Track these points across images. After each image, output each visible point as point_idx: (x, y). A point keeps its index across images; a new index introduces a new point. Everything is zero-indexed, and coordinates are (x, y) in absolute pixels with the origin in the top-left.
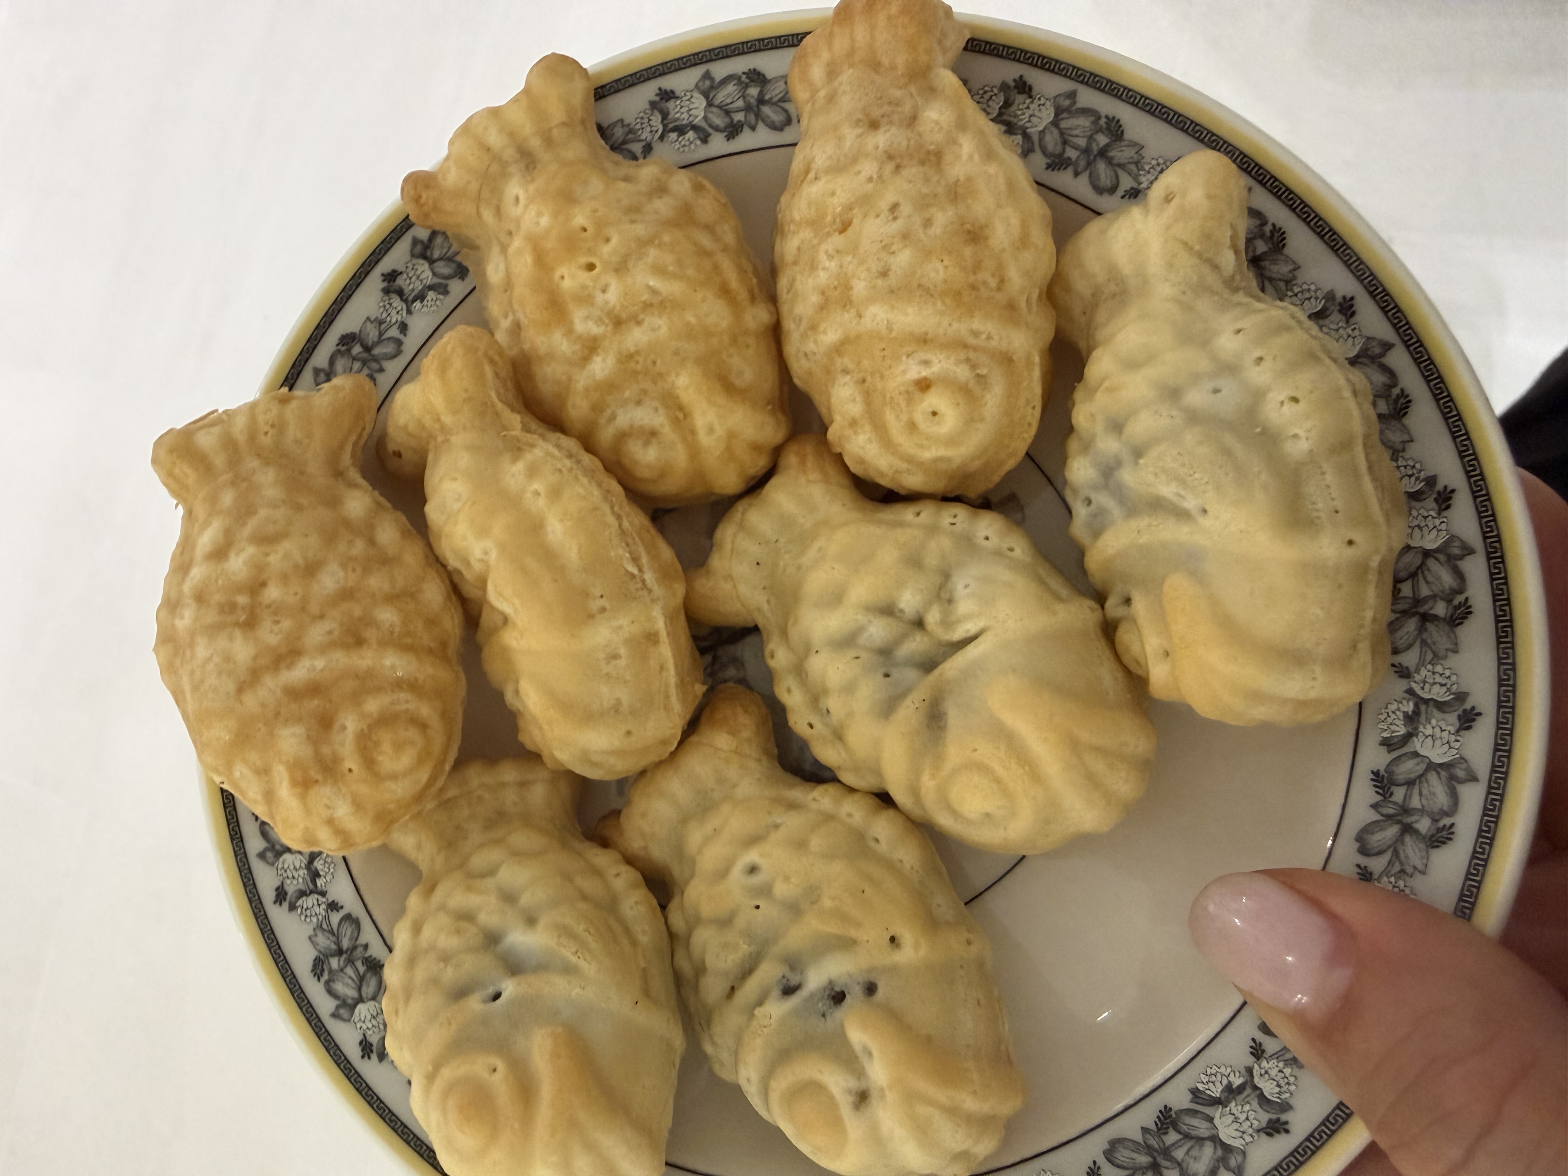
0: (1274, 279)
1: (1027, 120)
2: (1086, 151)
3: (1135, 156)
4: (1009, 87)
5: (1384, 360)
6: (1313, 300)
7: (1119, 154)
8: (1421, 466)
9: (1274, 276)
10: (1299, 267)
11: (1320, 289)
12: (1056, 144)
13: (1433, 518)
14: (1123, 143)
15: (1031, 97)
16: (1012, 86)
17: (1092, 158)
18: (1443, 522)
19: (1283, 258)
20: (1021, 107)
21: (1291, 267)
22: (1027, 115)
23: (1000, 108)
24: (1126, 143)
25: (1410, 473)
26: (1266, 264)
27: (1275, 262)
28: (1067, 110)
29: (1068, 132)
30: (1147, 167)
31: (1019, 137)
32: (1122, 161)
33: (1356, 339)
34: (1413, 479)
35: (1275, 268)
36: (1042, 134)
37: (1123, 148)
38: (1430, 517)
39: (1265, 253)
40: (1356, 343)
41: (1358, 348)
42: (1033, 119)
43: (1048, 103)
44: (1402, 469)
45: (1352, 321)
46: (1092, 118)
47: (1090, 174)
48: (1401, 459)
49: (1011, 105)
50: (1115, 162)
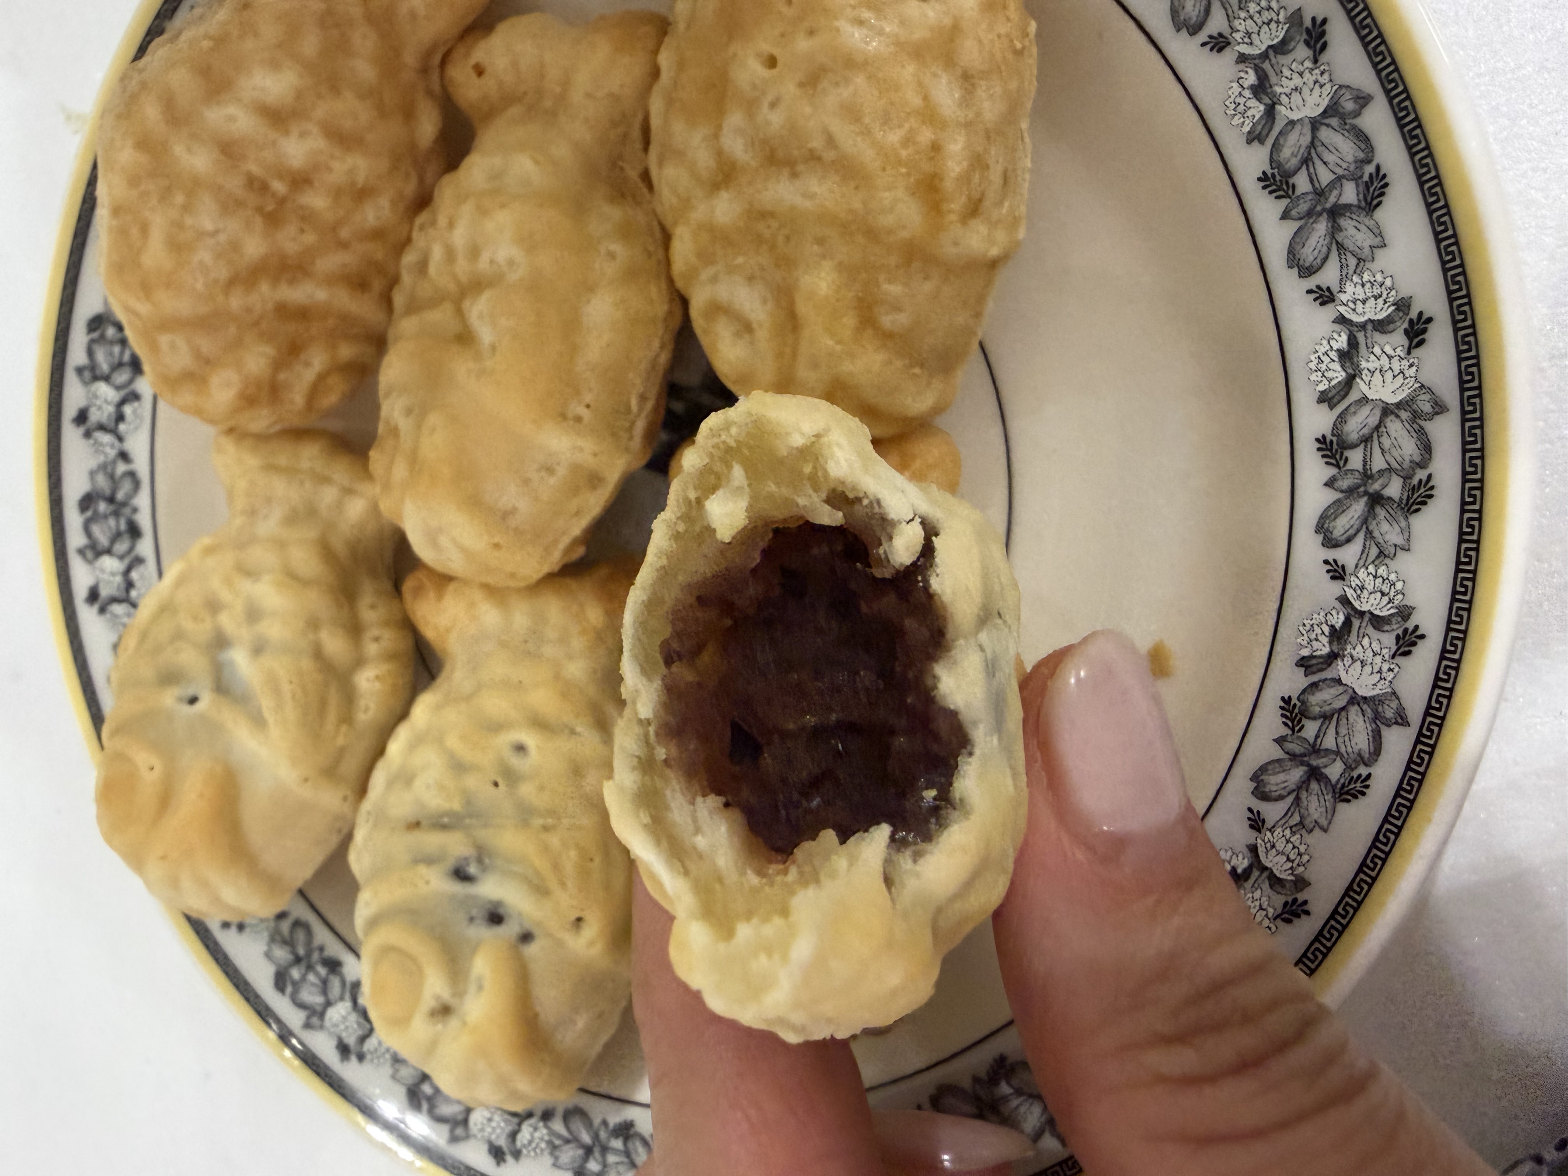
0: (1373, 538)
1: (1288, 91)
2: (1320, 193)
3: (1367, 250)
4: (1301, 23)
5: (1385, 731)
6: (1385, 600)
7: (1352, 231)
8: (1308, 861)
9: (1376, 534)
10: (1409, 550)
11: (1403, 594)
12: (1294, 155)
13: (1266, 916)
14: (1367, 221)
15: (1316, 61)
16: (1305, 26)
17: (1319, 208)
18: (1270, 929)
19: (1403, 524)
20: (1293, 66)
21: (1399, 541)
22: (1292, 84)
23: (1270, 47)
24: (1371, 223)
25: (1292, 857)
26: (1381, 512)
27: (1392, 519)
28: (1343, 117)
29: (1320, 149)
30: (1366, 277)
31: (1262, 108)
32: (1348, 244)
33: (1382, 682)
34: (1290, 865)
35: (1385, 526)
36: (1290, 127)
37: (1362, 227)
38: (1265, 913)
39: (1390, 499)
40: (1379, 686)
41: (1376, 692)
42: (1295, 96)
43: (1327, 88)
44: (1290, 846)
45: (1399, 660)
46: (1361, 155)
47: (1300, 229)
48: (1298, 836)
49: (1285, 53)
50: (1340, 237)
